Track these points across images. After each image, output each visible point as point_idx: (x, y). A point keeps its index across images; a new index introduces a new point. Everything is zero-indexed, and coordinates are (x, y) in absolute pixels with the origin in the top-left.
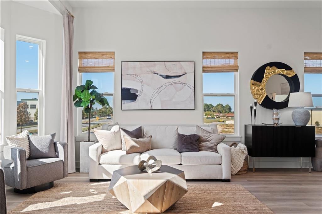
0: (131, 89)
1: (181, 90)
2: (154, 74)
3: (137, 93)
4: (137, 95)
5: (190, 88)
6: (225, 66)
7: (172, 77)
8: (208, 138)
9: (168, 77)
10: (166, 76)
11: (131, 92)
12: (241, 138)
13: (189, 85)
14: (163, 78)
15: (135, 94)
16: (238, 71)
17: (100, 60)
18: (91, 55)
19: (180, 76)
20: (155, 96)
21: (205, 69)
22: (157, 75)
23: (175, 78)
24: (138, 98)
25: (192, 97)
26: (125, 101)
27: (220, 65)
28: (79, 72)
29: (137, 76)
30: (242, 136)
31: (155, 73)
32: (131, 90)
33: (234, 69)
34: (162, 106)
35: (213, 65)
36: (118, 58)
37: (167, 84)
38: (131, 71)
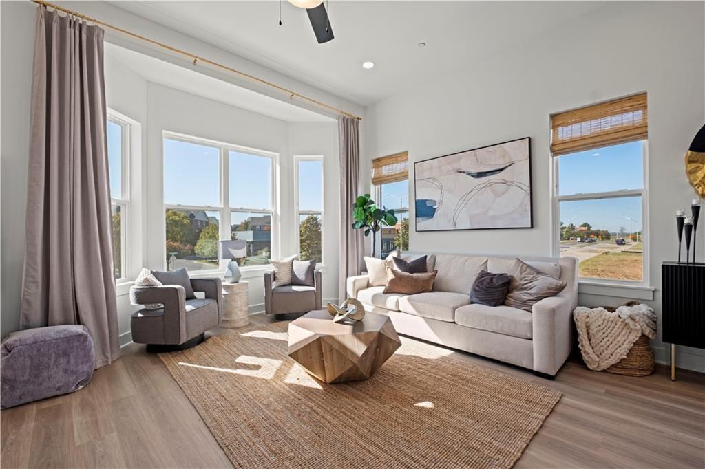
0: (427, 200)
1: (503, 193)
2: (459, 174)
3: (435, 205)
4: (435, 209)
5: (521, 188)
6: (608, 131)
7: (488, 174)
8: (527, 284)
9: (480, 175)
10: (478, 173)
11: (428, 205)
12: (654, 291)
13: (519, 185)
14: (472, 178)
15: (432, 207)
16: (647, 136)
17: (394, 166)
18: (384, 161)
19: (501, 170)
20: (461, 208)
21: (556, 148)
22: (463, 174)
23: (492, 174)
24: (437, 213)
25: (526, 205)
26: (420, 218)
27: (596, 131)
28: (375, 185)
29: (434, 179)
30: (657, 288)
31: (460, 172)
32: (427, 202)
33: (639, 132)
34: (471, 224)
35: (577, 135)
36: (412, 158)
37: (479, 187)
38: (426, 175)
